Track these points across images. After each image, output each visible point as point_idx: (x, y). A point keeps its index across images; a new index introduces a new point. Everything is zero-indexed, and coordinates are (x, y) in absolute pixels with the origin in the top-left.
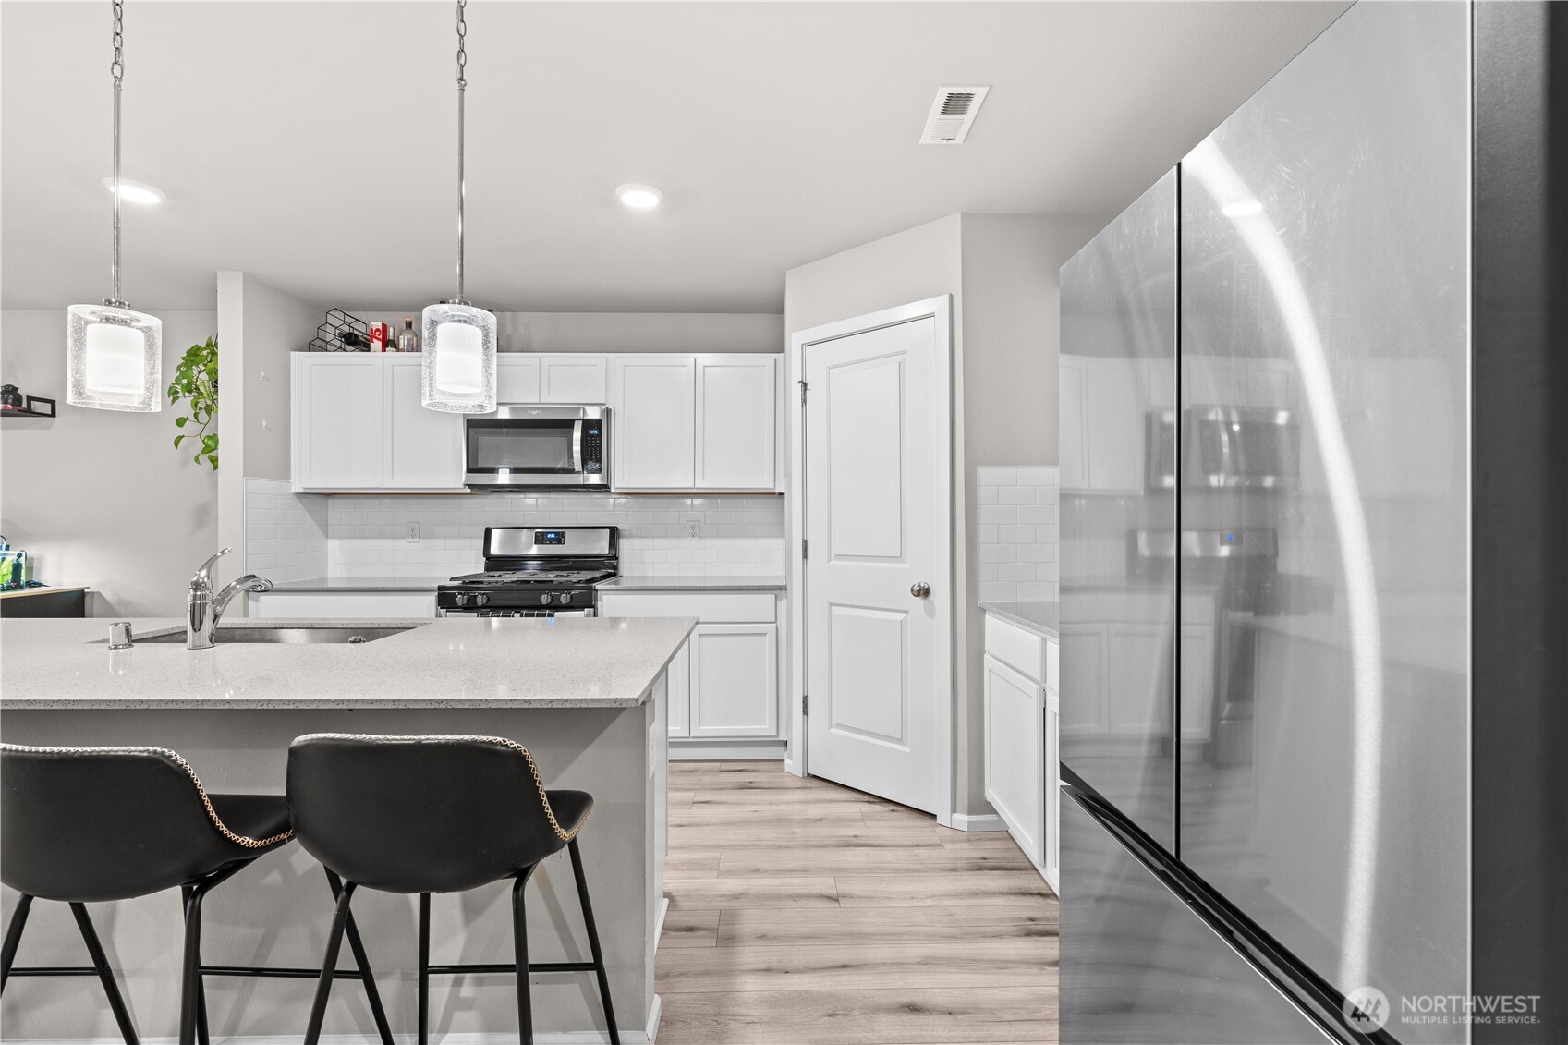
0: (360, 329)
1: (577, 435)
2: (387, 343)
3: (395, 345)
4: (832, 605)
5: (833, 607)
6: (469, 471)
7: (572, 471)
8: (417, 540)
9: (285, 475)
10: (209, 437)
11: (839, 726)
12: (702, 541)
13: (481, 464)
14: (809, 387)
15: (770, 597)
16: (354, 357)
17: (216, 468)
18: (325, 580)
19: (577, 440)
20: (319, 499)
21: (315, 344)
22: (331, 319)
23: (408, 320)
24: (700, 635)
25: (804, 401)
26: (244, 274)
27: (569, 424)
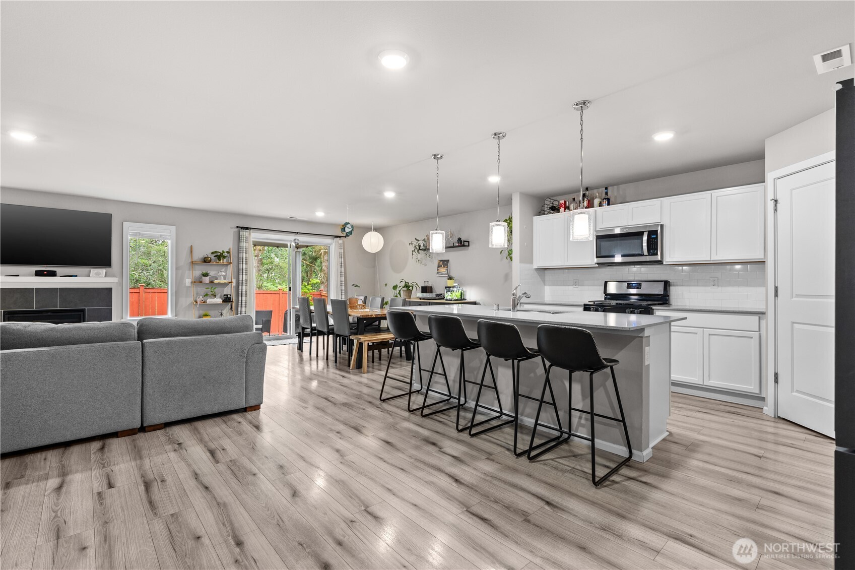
0: (556, 203)
1: (645, 238)
2: (567, 208)
3: (568, 208)
4: (793, 323)
5: (794, 324)
6: (597, 257)
7: (642, 255)
8: (577, 286)
9: (531, 262)
10: (510, 250)
11: (798, 391)
12: (720, 288)
13: (603, 254)
14: (779, 201)
15: (756, 318)
16: (554, 216)
17: (511, 260)
18: (544, 301)
19: (645, 240)
20: (543, 270)
21: (541, 213)
22: (546, 202)
23: (574, 197)
24: (710, 334)
25: (776, 210)
26: (520, 193)
27: (641, 234)
